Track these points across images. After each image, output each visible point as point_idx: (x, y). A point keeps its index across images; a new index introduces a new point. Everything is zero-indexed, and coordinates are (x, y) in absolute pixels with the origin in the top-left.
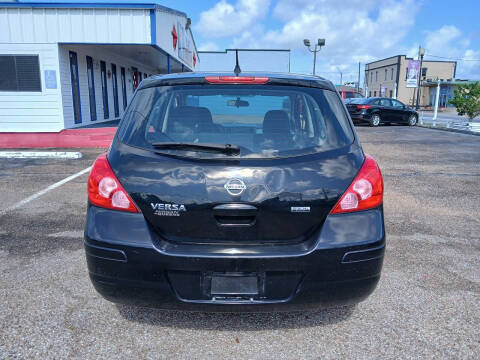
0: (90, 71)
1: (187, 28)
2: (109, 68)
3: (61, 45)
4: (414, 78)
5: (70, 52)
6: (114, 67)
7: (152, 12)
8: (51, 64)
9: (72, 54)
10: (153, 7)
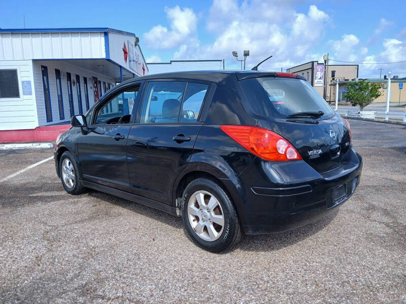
0: (58, 80)
1: (136, 45)
2: (73, 78)
3: (34, 61)
4: (320, 78)
5: (42, 67)
6: (78, 77)
7: (106, 34)
8: (27, 75)
9: (43, 67)
10: (107, 31)
